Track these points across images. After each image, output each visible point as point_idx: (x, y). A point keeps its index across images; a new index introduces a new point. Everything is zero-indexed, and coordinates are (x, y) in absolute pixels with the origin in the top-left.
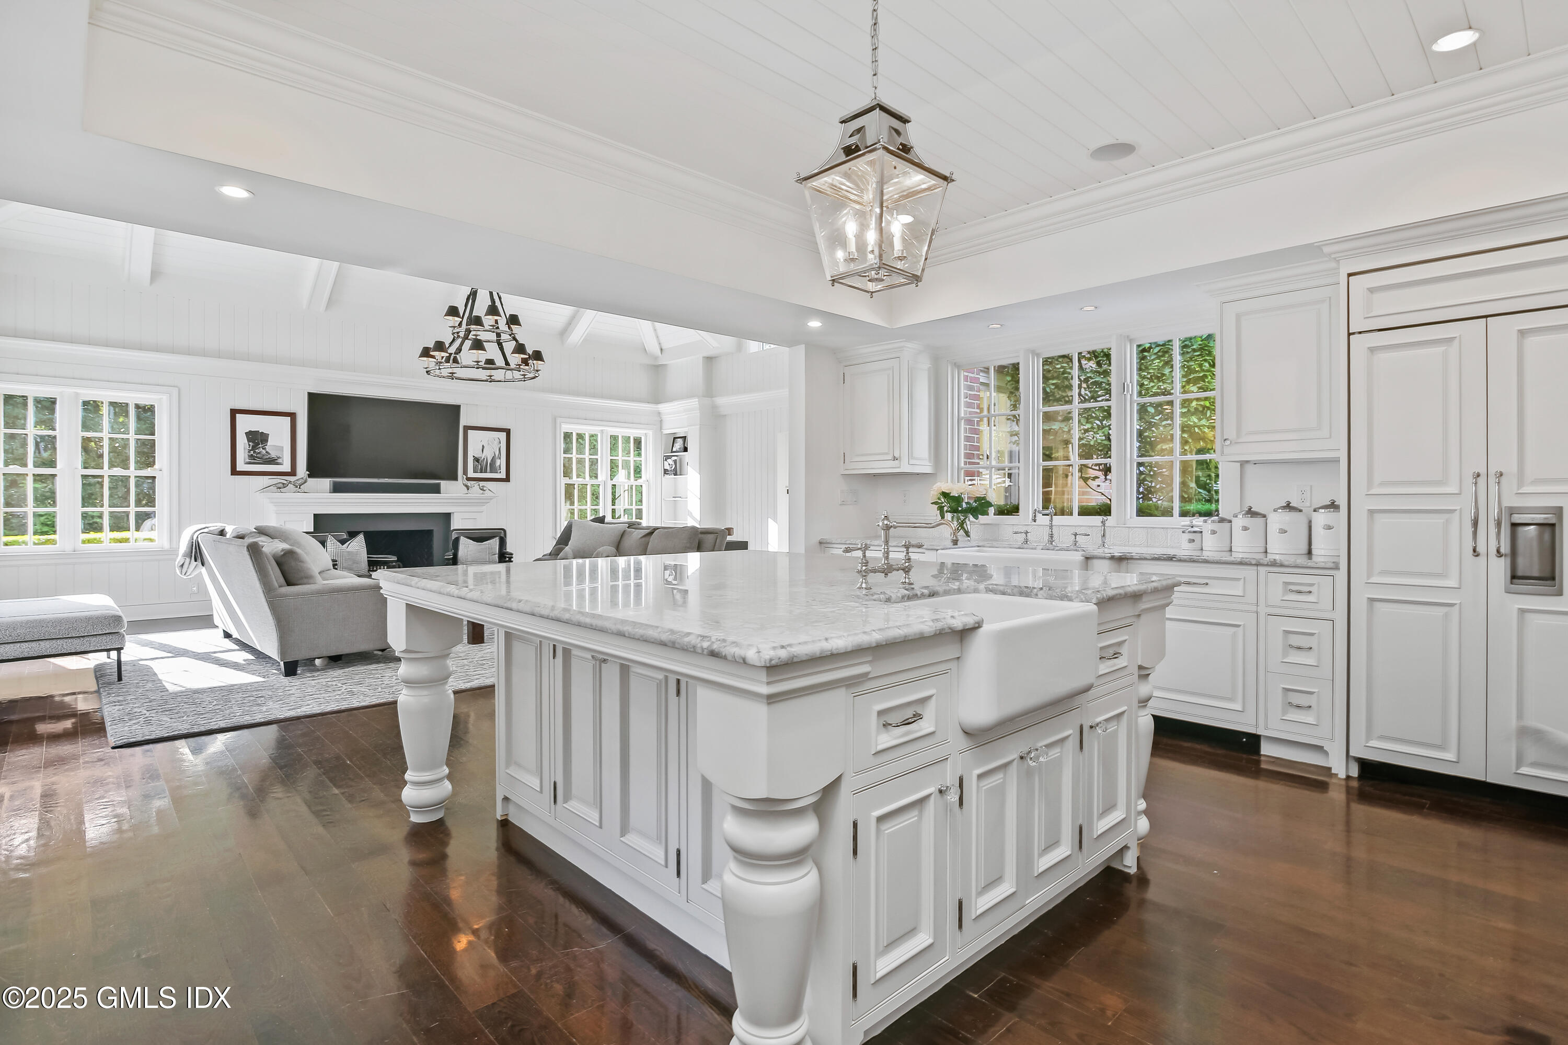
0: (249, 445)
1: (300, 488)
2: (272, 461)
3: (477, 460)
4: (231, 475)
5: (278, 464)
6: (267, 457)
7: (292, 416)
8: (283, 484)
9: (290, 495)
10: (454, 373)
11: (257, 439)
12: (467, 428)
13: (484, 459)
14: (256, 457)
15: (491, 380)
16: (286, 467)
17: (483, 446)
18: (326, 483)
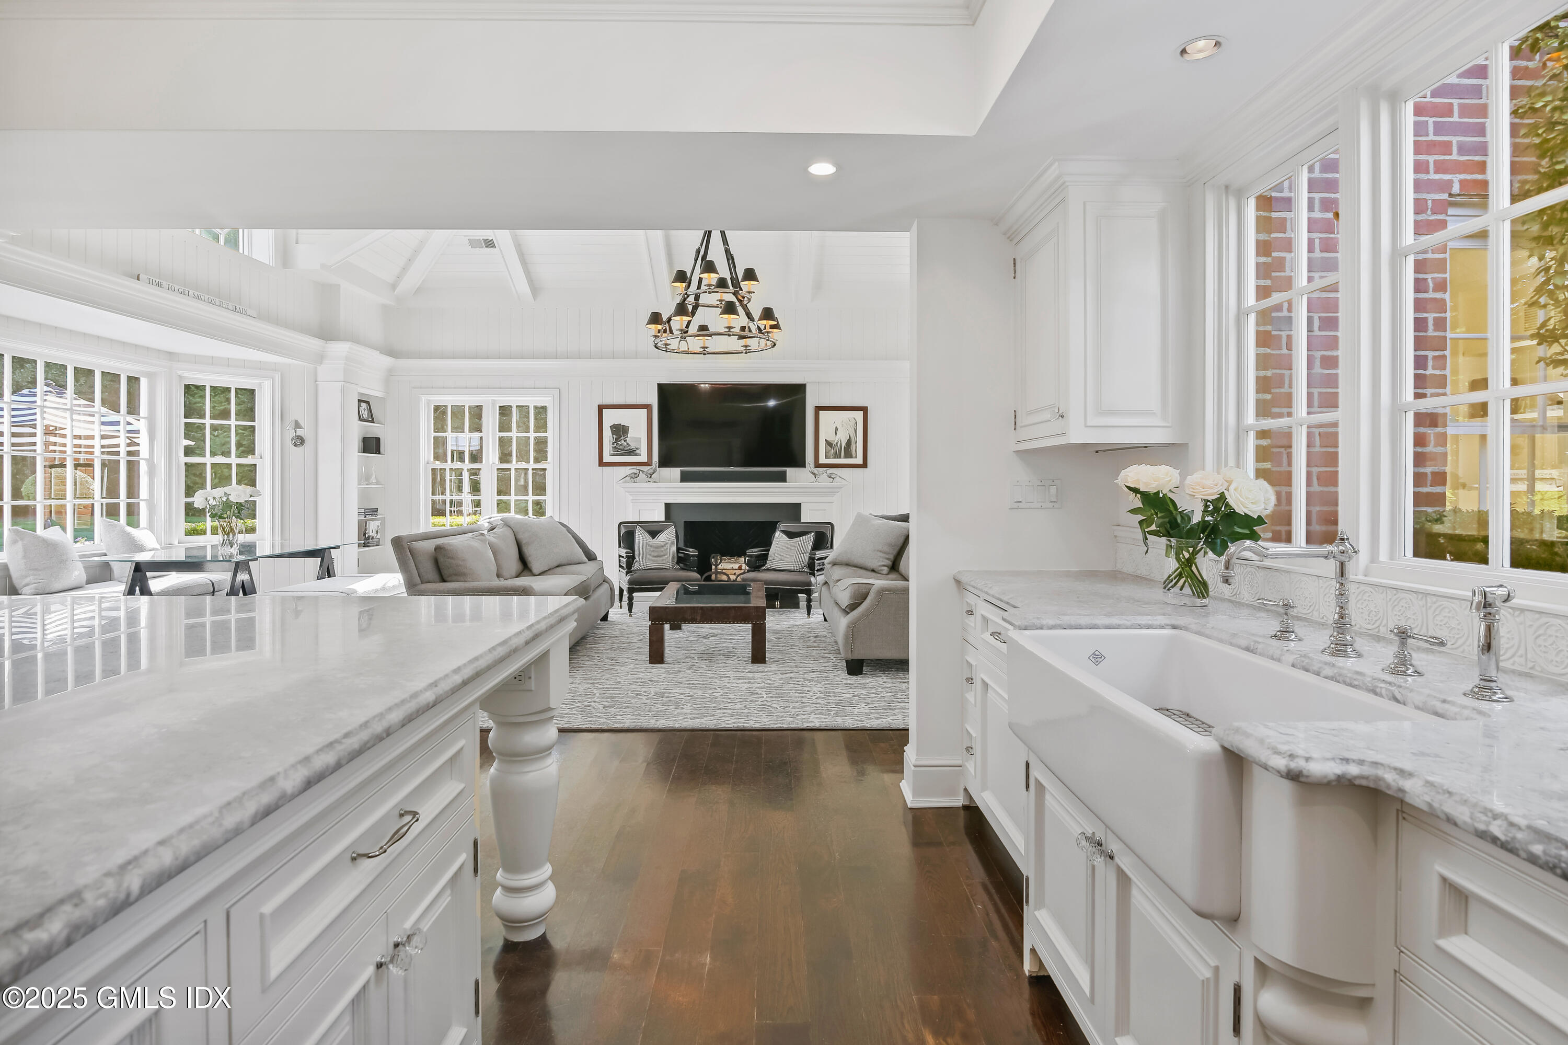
0: (613, 438)
1: (650, 477)
2: (632, 452)
3: (829, 443)
4: (599, 466)
5: (636, 455)
6: (628, 448)
7: (648, 407)
8: (635, 474)
9: (643, 485)
10: (707, 348)
11: (620, 431)
12: (818, 409)
13: (837, 442)
14: (619, 449)
15: (747, 350)
16: (643, 458)
17: (836, 428)
18: (675, 472)
